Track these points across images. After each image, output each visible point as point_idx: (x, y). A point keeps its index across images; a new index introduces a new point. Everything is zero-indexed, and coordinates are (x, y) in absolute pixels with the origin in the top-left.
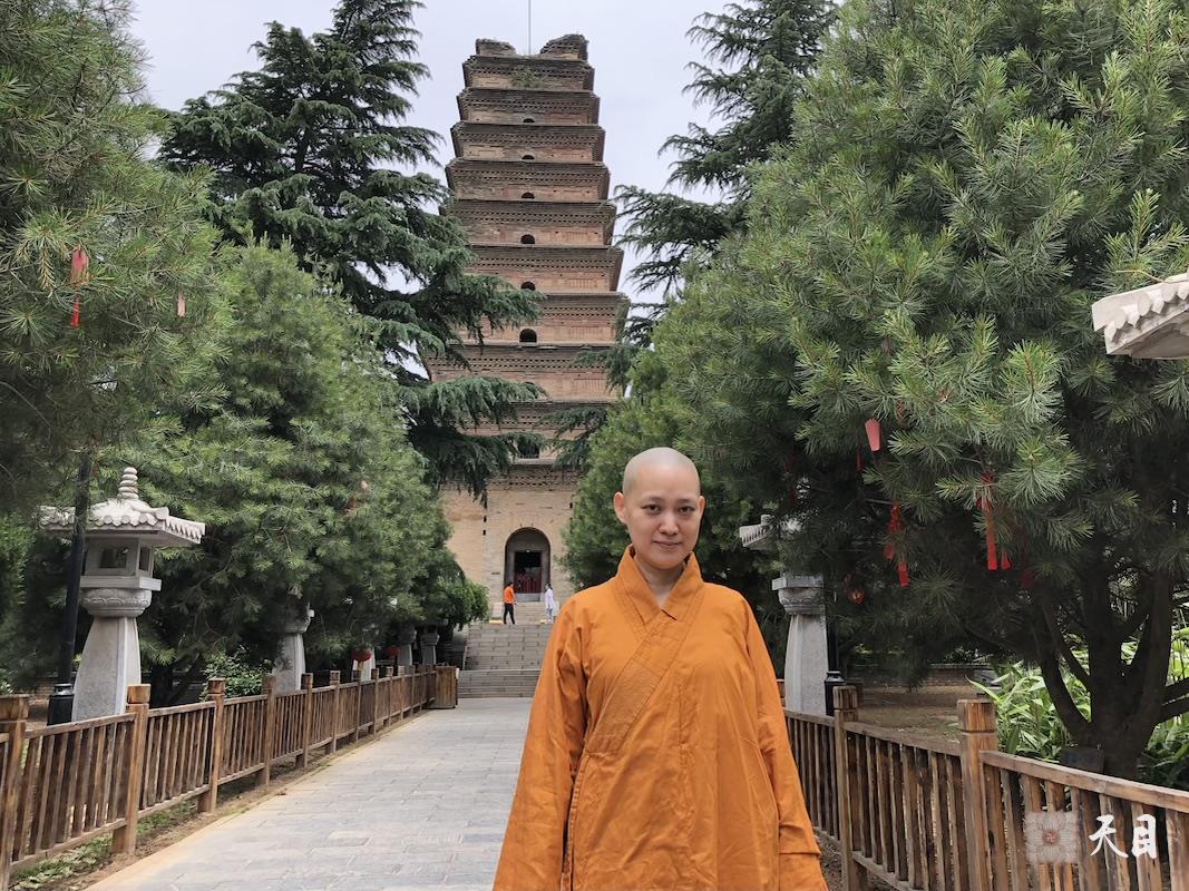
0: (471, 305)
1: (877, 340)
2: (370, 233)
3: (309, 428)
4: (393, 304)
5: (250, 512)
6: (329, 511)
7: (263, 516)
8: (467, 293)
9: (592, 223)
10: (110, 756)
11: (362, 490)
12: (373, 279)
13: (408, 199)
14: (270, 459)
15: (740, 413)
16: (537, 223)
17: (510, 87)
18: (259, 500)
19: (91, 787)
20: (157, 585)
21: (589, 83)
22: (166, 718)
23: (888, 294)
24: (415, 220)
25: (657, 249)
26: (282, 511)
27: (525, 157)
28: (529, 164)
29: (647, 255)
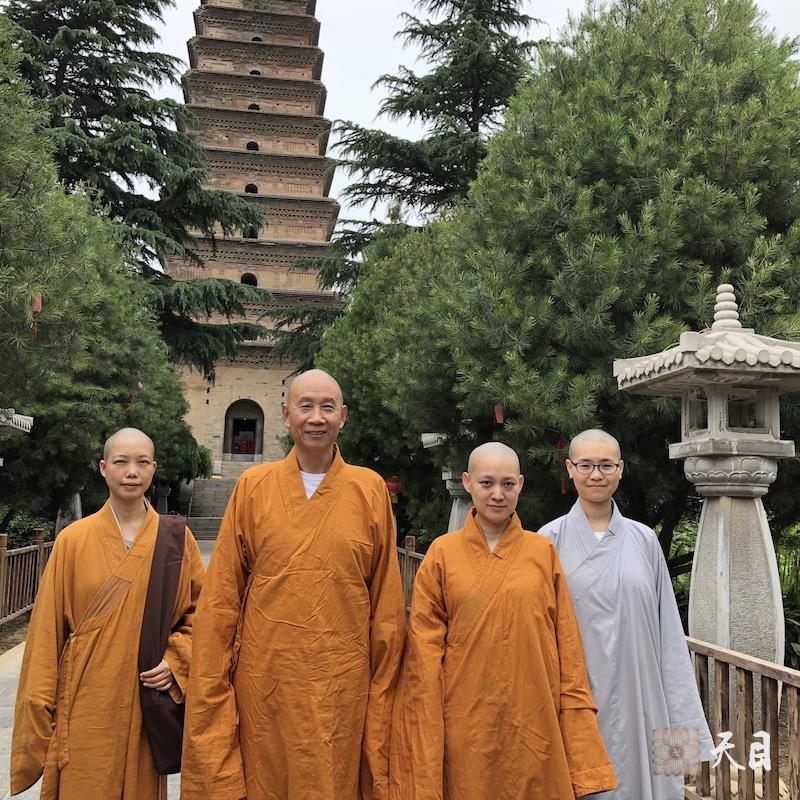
0: (206, 212)
2: (125, 152)
4: (142, 211)
5: (63, 407)
6: (118, 407)
7: (70, 410)
8: (205, 205)
9: (310, 135)
11: (139, 389)
12: (123, 186)
13: (155, 118)
14: (74, 367)
16: (262, 132)
17: (241, 7)
18: (68, 398)
20: (1, 462)
21: (311, 7)
24: (162, 137)
25: (367, 174)
26: (85, 406)
27: (253, 72)
28: (256, 78)
29: (358, 177)
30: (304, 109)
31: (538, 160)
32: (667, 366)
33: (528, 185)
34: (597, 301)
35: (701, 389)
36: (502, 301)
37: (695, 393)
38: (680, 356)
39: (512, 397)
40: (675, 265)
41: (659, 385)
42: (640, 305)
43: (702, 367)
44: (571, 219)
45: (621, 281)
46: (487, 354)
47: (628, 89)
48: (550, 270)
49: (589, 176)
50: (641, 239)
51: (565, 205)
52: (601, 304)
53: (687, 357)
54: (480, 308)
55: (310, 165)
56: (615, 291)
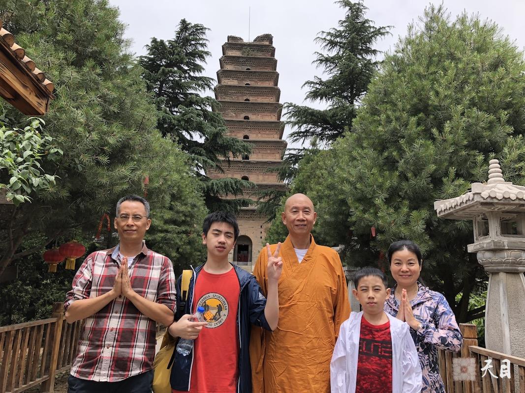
0: (225, 148)
2: (189, 121)
6: (184, 236)
7: (162, 237)
8: (225, 144)
9: (273, 111)
11: (194, 227)
12: (188, 137)
13: (202, 106)
16: (250, 111)
17: (241, 55)
18: (161, 231)
21: (273, 54)
24: (205, 114)
25: (300, 127)
26: (169, 236)
27: (247, 84)
28: (248, 87)
29: (296, 129)
30: (271, 100)
31: (388, 105)
32: (464, 201)
33: (383, 117)
34: (423, 173)
35: (484, 214)
36: (372, 174)
37: (481, 217)
38: (471, 196)
39: (380, 222)
40: (464, 153)
41: (461, 213)
42: (446, 174)
43: (485, 201)
44: (406, 133)
45: (435, 162)
46: (366, 201)
47: (433, 69)
48: (397, 158)
49: (415, 111)
50: (445, 141)
51: (403, 126)
52: (424, 174)
53: (476, 196)
54: (361, 178)
55: (273, 125)
56: (432, 167)
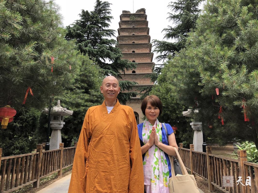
0: (122, 66)
1: (218, 71)
2: (102, 52)
3: (92, 92)
4: (107, 66)
5: (82, 109)
7: (84, 109)
8: (122, 63)
9: (147, 47)
10: (57, 157)
12: (103, 61)
13: (110, 44)
14: (85, 98)
15: (186, 87)
16: (135, 48)
17: (129, 20)
19: (54, 163)
20: (64, 123)
21: (146, 18)
22: (67, 150)
23: (221, 60)
24: (111, 48)
25: (161, 53)
27: (133, 34)
28: (134, 36)
29: (159, 54)
30: (146, 42)
48: (234, 36)
55: (147, 55)
